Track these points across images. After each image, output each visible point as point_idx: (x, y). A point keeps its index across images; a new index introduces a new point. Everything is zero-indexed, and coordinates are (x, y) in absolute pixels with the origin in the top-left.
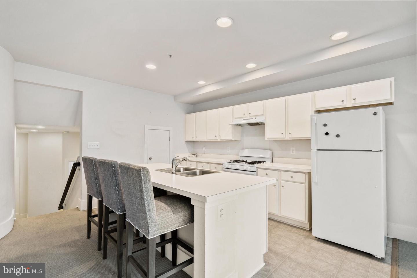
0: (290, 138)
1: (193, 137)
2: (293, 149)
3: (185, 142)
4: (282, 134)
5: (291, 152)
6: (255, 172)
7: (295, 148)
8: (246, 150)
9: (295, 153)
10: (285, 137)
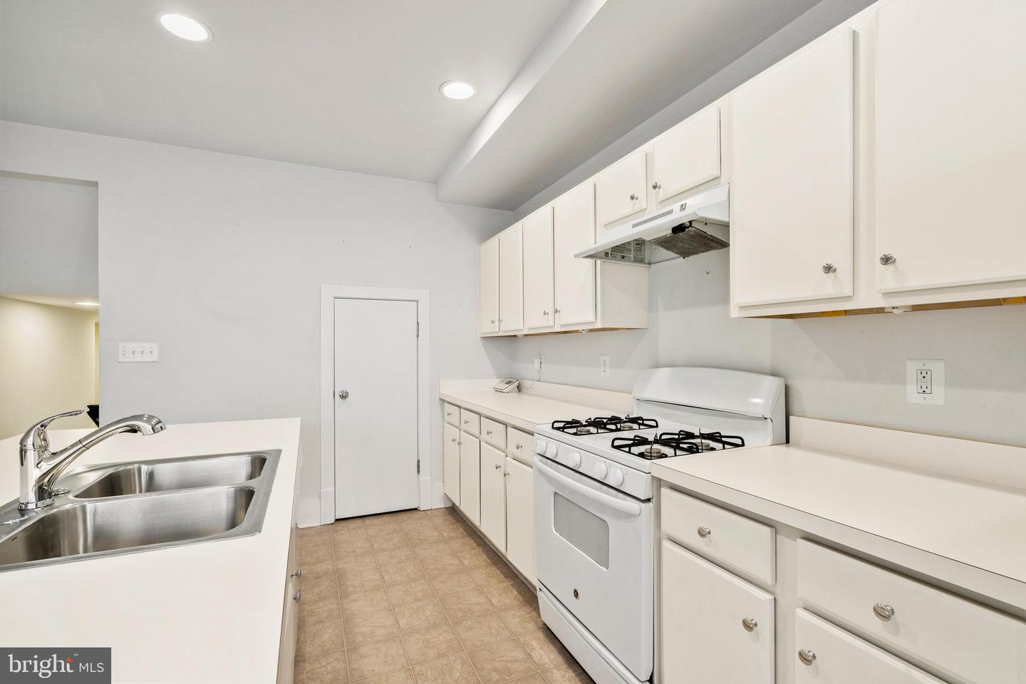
0: (887, 294)
1: (493, 322)
2: (924, 375)
3: (480, 342)
4: (828, 269)
5: (912, 389)
6: (649, 500)
7: (938, 369)
8: (663, 372)
9: (939, 395)
10: (847, 291)
